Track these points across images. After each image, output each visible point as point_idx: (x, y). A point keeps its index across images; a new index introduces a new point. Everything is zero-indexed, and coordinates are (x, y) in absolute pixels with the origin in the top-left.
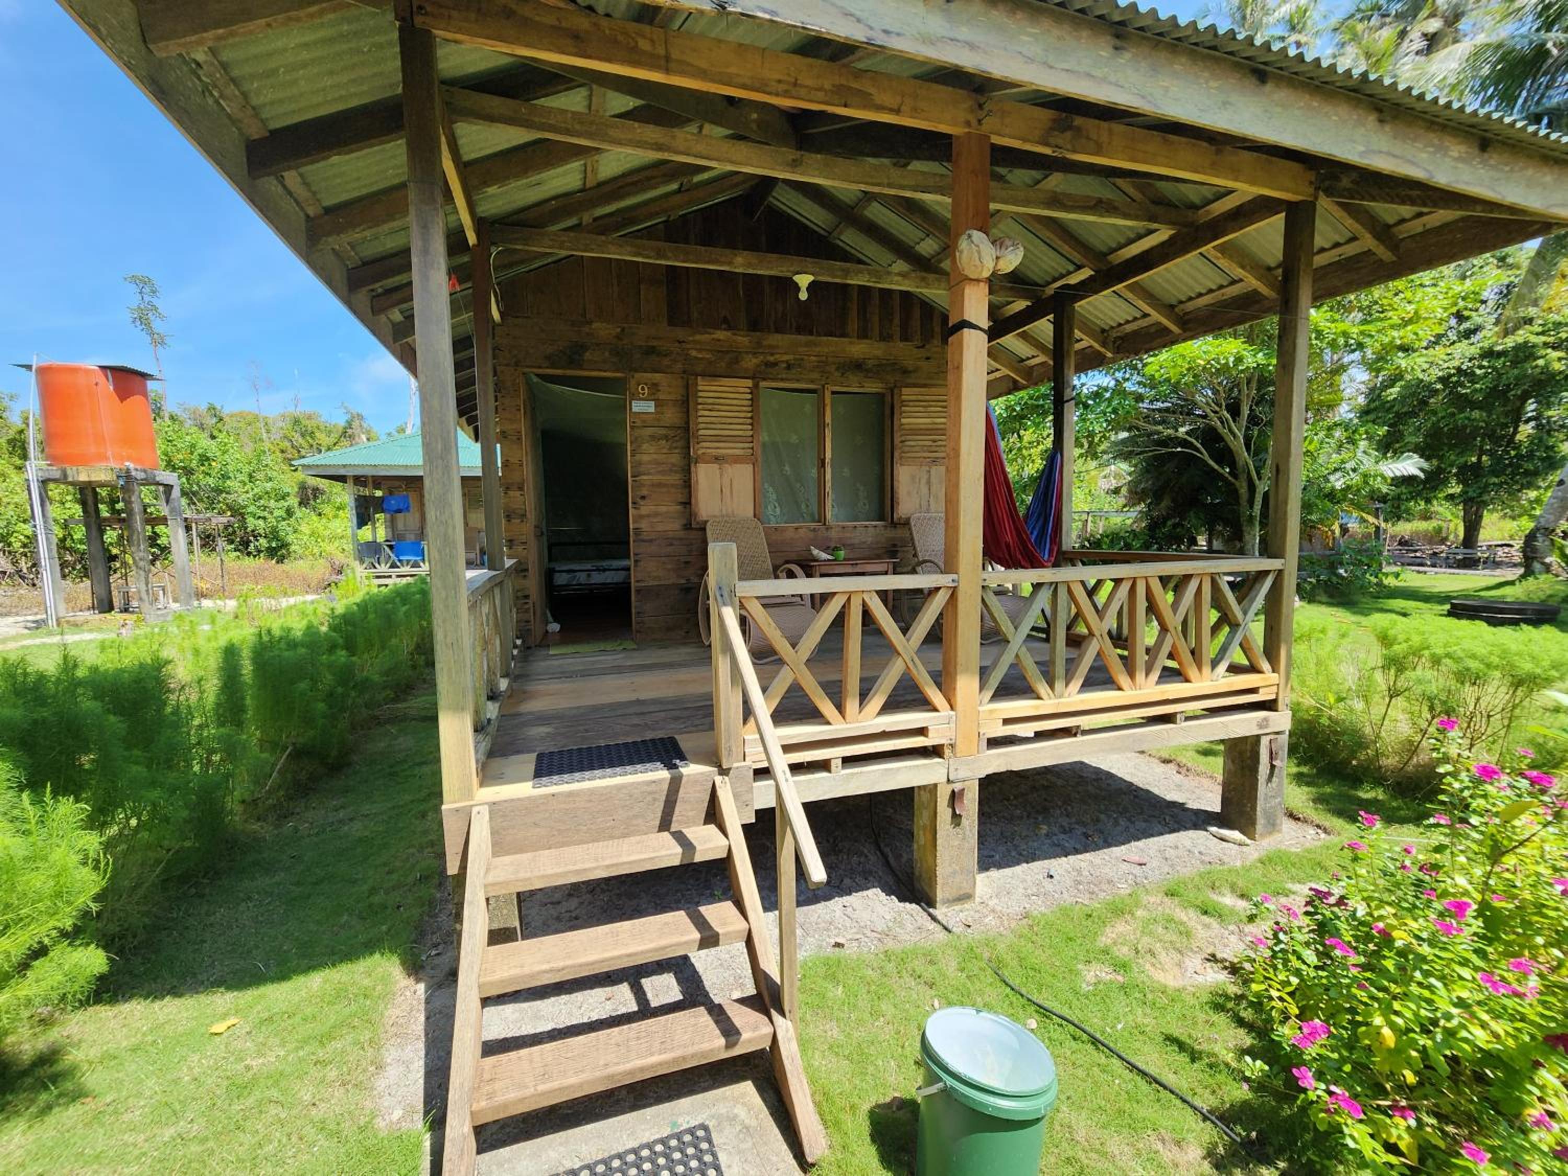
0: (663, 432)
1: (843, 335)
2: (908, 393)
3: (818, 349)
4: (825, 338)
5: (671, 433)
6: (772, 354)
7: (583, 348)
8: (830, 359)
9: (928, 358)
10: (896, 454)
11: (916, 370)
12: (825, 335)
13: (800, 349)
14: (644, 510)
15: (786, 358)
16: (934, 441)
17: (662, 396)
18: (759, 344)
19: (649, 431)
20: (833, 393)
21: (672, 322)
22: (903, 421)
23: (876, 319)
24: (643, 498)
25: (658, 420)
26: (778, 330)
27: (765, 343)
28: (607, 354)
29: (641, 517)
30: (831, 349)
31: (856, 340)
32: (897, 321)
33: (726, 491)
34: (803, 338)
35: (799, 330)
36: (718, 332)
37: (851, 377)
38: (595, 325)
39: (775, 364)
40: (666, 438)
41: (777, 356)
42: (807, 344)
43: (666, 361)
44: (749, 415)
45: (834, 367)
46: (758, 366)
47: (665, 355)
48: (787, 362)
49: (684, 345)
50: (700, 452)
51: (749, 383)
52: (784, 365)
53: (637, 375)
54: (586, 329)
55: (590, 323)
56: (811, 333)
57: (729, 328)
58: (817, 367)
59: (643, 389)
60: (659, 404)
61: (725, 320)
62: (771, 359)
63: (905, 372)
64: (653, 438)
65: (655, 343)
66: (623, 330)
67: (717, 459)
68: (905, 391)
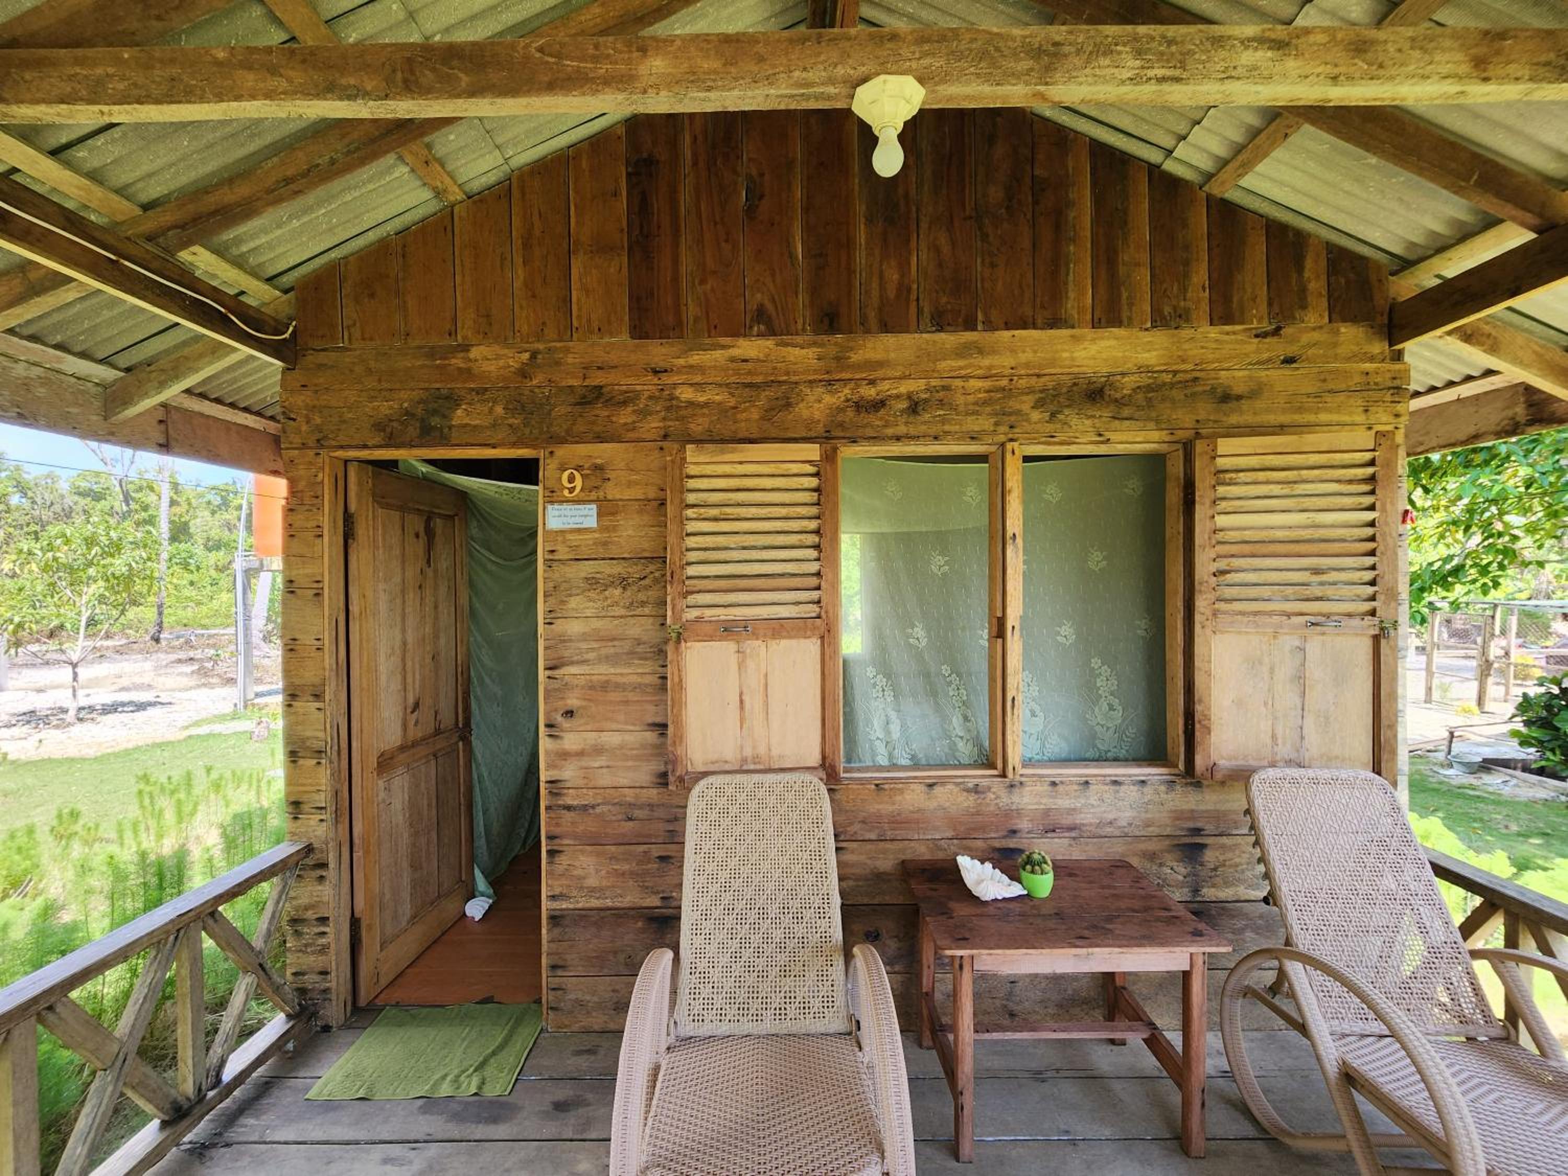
0: (617, 569)
1: (1055, 322)
2: (1233, 452)
3: (986, 362)
4: (1007, 334)
5: (635, 571)
6: (872, 382)
7: (452, 400)
8: (1020, 383)
9: (1288, 361)
10: (1202, 604)
11: (1254, 394)
12: (1008, 326)
13: (943, 365)
14: (571, 741)
15: (904, 388)
16: (1317, 571)
17: (612, 492)
18: (840, 360)
19: (587, 568)
20: (1027, 459)
21: (639, 330)
22: (1221, 521)
23: (1143, 277)
24: (569, 713)
25: (605, 544)
26: (885, 328)
27: (855, 357)
28: (499, 410)
29: (564, 755)
30: (1023, 357)
31: (1087, 332)
32: (1201, 276)
33: (754, 703)
34: (948, 339)
35: (940, 323)
36: (742, 342)
37: (1074, 421)
38: (474, 353)
39: (879, 404)
40: (623, 582)
41: (885, 386)
42: (962, 352)
43: (625, 416)
44: (813, 525)
45: (1030, 400)
46: (838, 411)
47: (625, 403)
48: (909, 397)
49: (667, 379)
50: (692, 614)
51: (813, 451)
52: (904, 405)
53: (563, 452)
54: (457, 361)
55: (465, 348)
56: (970, 325)
57: (771, 332)
58: (985, 403)
59: (571, 479)
60: (607, 509)
61: (761, 315)
62: (870, 392)
63: (1226, 398)
64: (592, 582)
65: (598, 379)
66: (534, 355)
67: (732, 627)
68: (1225, 445)
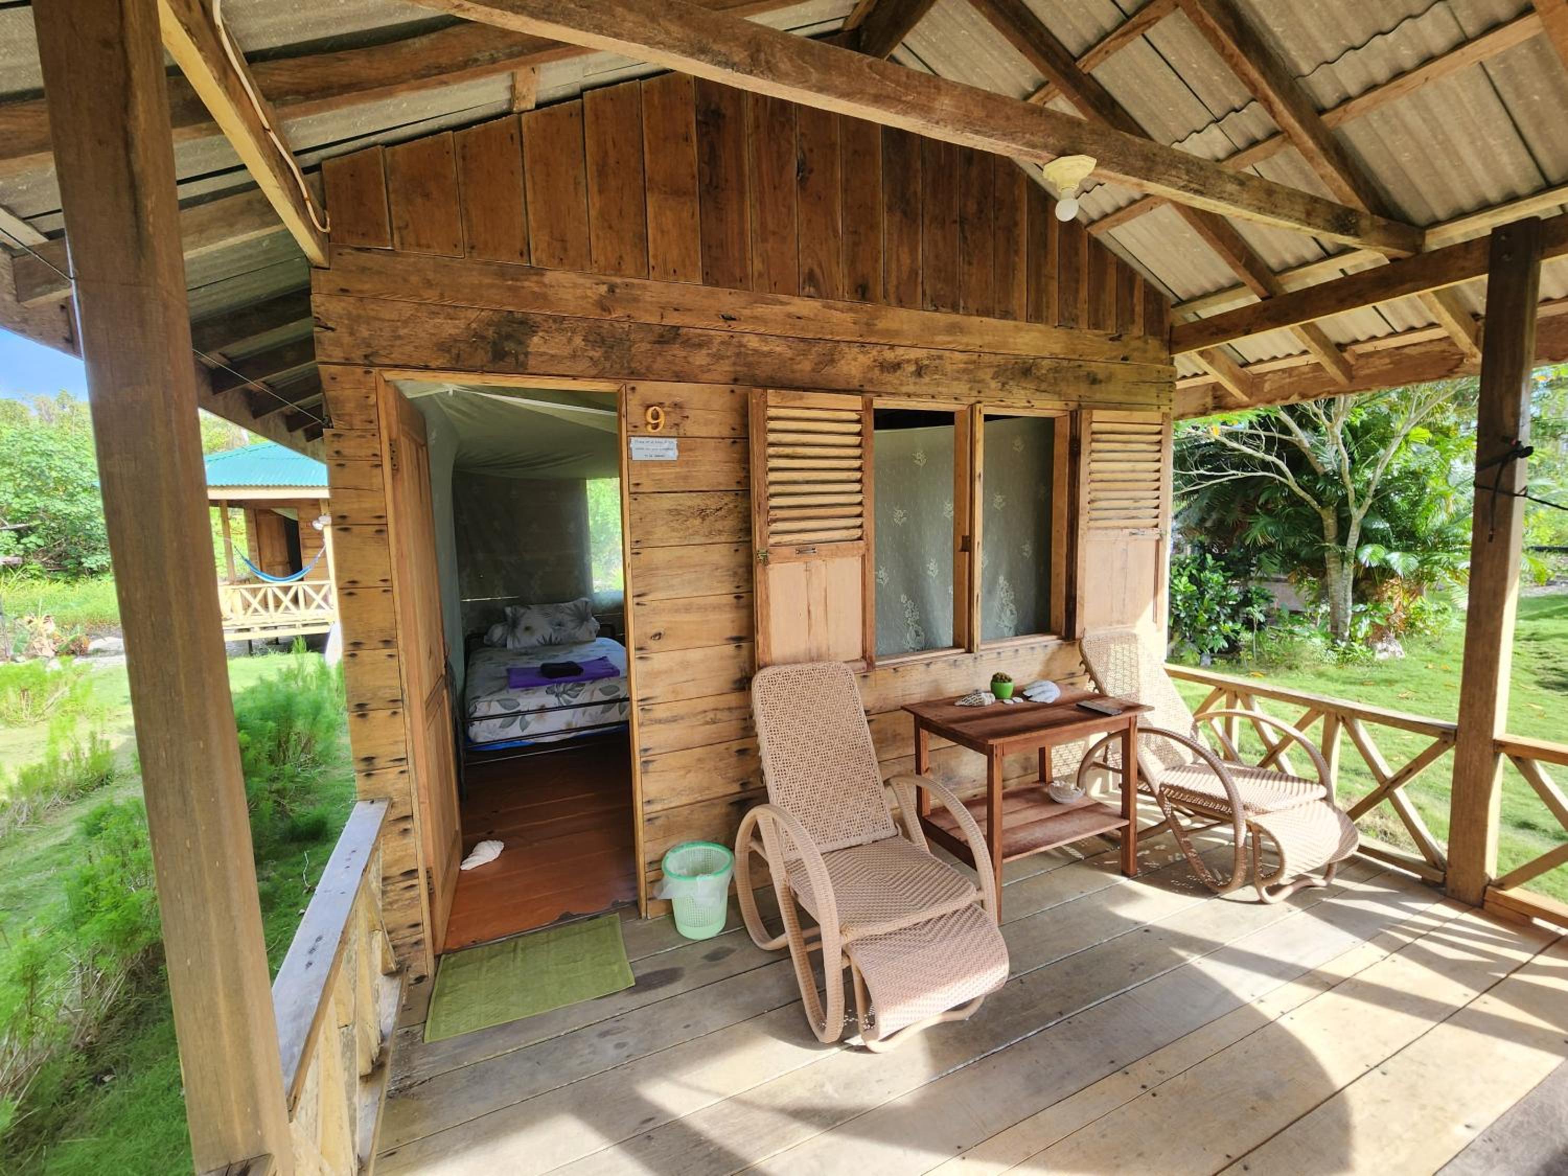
0: (696, 501)
1: (1006, 315)
2: (1101, 419)
3: (965, 340)
4: (978, 319)
5: (712, 502)
6: (892, 347)
7: (527, 326)
8: (986, 358)
9: (1125, 359)
10: (1082, 522)
11: (1110, 378)
12: (979, 313)
13: (939, 338)
14: (661, 661)
15: (914, 354)
16: (1136, 500)
17: (690, 428)
18: (869, 326)
19: (667, 502)
20: (988, 418)
21: (710, 279)
22: (1094, 466)
23: (1054, 286)
24: (658, 636)
25: (685, 478)
26: (901, 303)
27: (881, 325)
28: (578, 341)
29: (654, 675)
30: (988, 339)
31: (1022, 324)
32: (1084, 294)
34: (943, 318)
35: (937, 304)
36: (796, 300)
37: (1015, 390)
38: (550, 277)
39: (896, 367)
40: (703, 514)
41: (900, 351)
42: (952, 329)
43: (700, 358)
44: (856, 463)
45: (990, 372)
46: (871, 369)
47: (700, 346)
48: (916, 362)
49: (737, 327)
50: (773, 540)
51: (856, 402)
52: (913, 368)
53: (648, 389)
54: (530, 284)
55: (540, 272)
56: (955, 308)
57: (819, 294)
58: (965, 371)
59: (656, 416)
60: (686, 443)
61: (811, 278)
62: (889, 355)
63: (1094, 380)
64: (675, 512)
65: (673, 319)
66: (612, 289)
67: (802, 550)
68: (1098, 415)
